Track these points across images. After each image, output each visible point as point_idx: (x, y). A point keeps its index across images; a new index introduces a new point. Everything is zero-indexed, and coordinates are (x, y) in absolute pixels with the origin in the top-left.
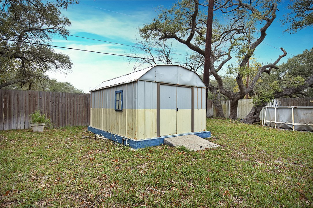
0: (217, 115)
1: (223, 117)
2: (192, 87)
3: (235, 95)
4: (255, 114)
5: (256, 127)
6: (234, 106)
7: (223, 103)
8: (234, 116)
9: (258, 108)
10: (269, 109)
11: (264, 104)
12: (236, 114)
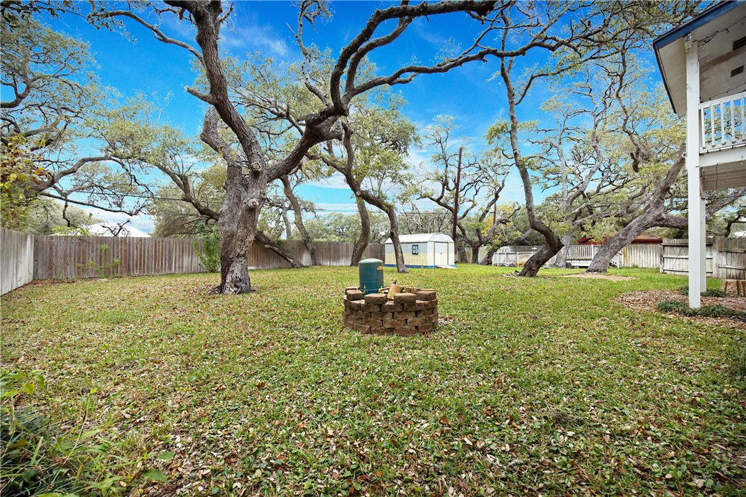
0: (462, 260)
1: (467, 262)
2: (447, 243)
3: (475, 243)
4: (488, 258)
5: (489, 267)
6: (476, 252)
7: (467, 249)
8: (475, 261)
9: (490, 254)
10: (509, 255)
11: (495, 251)
12: (477, 259)
